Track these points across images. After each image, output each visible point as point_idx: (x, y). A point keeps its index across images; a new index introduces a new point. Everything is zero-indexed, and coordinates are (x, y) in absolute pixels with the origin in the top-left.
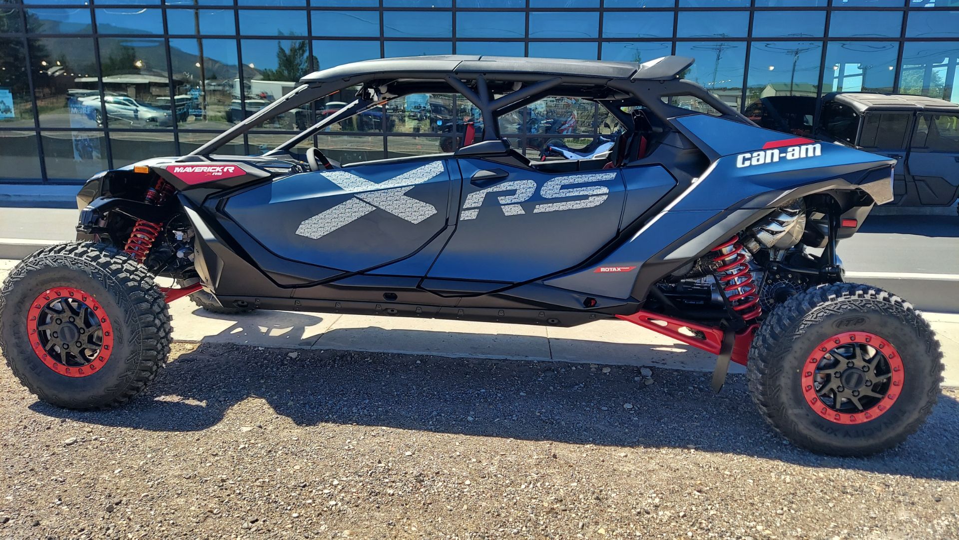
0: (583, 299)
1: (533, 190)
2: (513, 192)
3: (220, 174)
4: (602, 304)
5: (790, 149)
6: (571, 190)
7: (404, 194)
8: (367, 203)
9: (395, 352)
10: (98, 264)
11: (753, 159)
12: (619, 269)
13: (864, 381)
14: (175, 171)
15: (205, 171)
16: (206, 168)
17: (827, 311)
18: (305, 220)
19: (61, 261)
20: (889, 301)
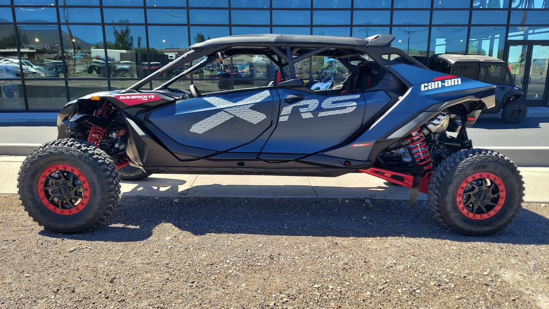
0: (344, 161)
1: (317, 105)
2: (307, 106)
3: (147, 99)
4: (353, 164)
5: (446, 81)
6: (337, 104)
7: (249, 108)
8: (229, 113)
9: (232, 196)
10: (81, 150)
11: (429, 86)
12: (363, 145)
13: (487, 197)
14: (120, 98)
15: (137, 98)
16: (138, 96)
17: (469, 162)
18: (194, 124)
19: (59, 150)
20: (498, 156)
